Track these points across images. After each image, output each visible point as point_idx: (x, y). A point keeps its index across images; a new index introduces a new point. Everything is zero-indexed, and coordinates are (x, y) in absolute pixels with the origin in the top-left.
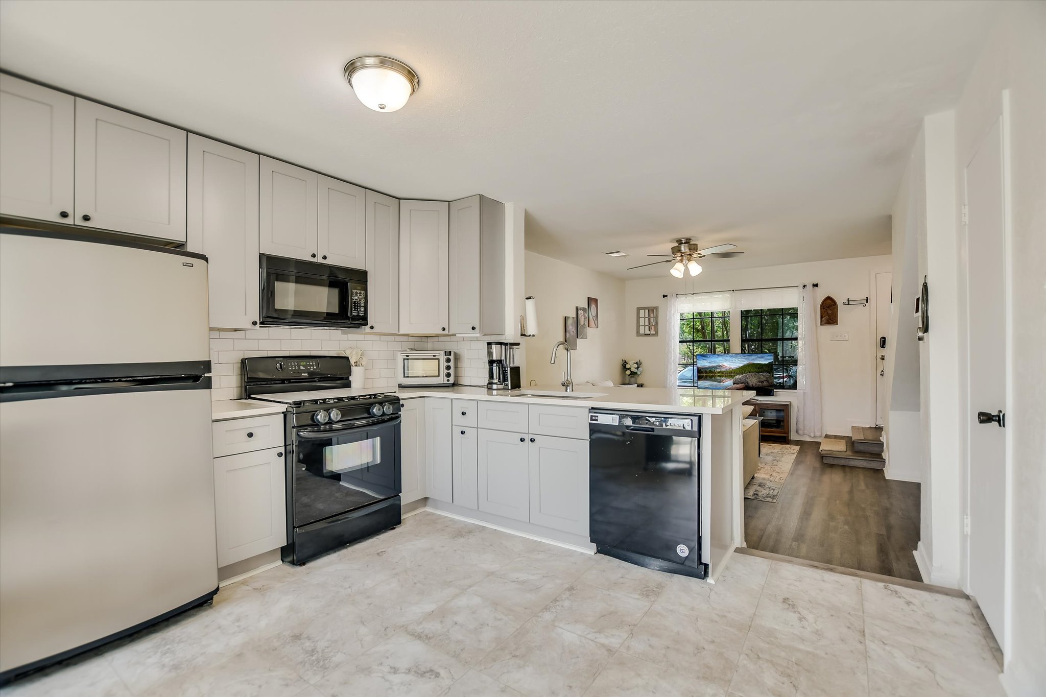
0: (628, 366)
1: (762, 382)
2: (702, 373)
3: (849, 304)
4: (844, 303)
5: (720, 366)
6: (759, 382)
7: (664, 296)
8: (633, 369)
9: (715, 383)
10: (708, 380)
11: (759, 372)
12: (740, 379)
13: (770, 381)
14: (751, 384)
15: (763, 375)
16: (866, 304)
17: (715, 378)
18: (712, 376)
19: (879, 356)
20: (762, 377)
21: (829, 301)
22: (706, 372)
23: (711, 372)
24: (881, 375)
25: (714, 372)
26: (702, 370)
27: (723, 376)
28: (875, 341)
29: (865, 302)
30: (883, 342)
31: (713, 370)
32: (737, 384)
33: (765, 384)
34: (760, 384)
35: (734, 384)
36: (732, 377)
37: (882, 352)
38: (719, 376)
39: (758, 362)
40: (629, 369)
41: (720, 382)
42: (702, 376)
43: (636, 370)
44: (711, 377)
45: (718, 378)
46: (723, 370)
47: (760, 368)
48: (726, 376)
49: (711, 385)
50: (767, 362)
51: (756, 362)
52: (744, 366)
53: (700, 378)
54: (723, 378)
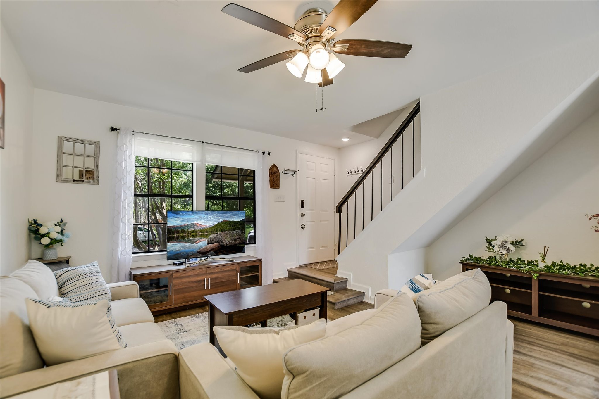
0: (43, 230)
1: (235, 240)
2: (173, 233)
3: (285, 173)
4: (283, 172)
5: (194, 224)
6: (233, 240)
7: (113, 129)
8: (55, 235)
9: (188, 244)
10: (180, 241)
11: (233, 230)
12: (215, 238)
13: (242, 238)
14: (225, 243)
15: (236, 233)
17: (188, 238)
18: (185, 237)
19: (301, 214)
20: (235, 235)
21: (275, 169)
22: (178, 232)
23: (183, 231)
24: (301, 227)
25: (187, 232)
26: (173, 230)
27: (196, 236)
28: (299, 202)
29: (294, 173)
30: (303, 204)
31: (186, 229)
32: (211, 244)
33: (238, 241)
34: (233, 242)
35: (208, 243)
36: (207, 236)
37: (303, 211)
38: (192, 236)
39: (232, 220)
40: (47, 235)
41: (193, 243)
42: (173, 237)
43: (59, 237)
44: (183, 238)
45: (192, 238)
46: (197, 229)
47: (233, 225)
48: (200, 236)
49: (183, 247)
50: (240, 220)
51: (230, 220)
52: (219, 224)
53: (170, 240)
54: (196, 239)
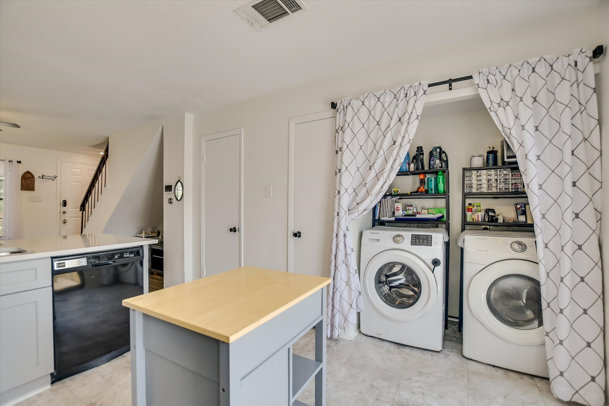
3: (43, 178)
4: (39, 177)
16: (54, 179)
19: (62, 211)
21: (29, 175)
24: (63, 222)
28: (60, 202)
29: (54, 178)
30: (65, 204)
37: (65, 209)
